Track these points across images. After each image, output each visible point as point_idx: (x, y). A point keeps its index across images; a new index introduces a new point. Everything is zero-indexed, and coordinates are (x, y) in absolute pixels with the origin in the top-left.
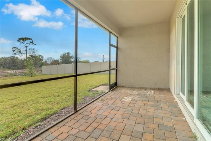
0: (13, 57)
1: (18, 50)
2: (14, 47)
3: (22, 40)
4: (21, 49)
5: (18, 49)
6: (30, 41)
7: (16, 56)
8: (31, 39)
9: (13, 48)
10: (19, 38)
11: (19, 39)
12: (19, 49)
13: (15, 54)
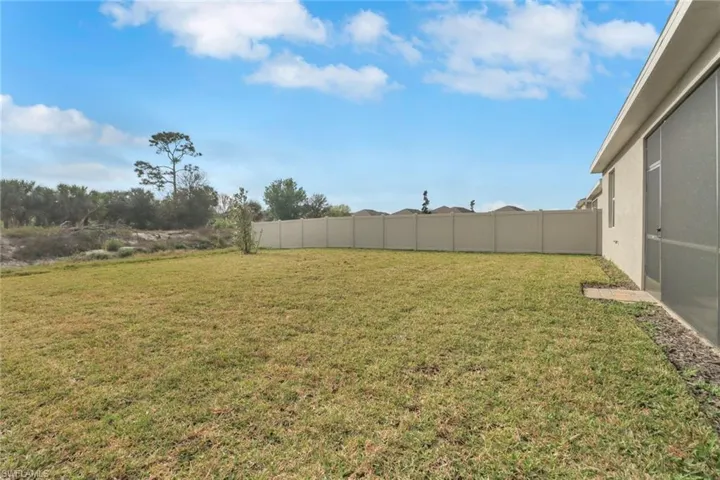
0: (140, 191)
1: (150, 170)
2: (139, 160)
3: (163, 140)
4: (161, 169)
5: (150, 167)
6: (184, 142)
7: (146, 188)
8: (187, 138)
9: (136, 165)
10: (155, 133)
11: (153, 137)
12: (153, 169)
13: (146, 182)
